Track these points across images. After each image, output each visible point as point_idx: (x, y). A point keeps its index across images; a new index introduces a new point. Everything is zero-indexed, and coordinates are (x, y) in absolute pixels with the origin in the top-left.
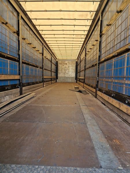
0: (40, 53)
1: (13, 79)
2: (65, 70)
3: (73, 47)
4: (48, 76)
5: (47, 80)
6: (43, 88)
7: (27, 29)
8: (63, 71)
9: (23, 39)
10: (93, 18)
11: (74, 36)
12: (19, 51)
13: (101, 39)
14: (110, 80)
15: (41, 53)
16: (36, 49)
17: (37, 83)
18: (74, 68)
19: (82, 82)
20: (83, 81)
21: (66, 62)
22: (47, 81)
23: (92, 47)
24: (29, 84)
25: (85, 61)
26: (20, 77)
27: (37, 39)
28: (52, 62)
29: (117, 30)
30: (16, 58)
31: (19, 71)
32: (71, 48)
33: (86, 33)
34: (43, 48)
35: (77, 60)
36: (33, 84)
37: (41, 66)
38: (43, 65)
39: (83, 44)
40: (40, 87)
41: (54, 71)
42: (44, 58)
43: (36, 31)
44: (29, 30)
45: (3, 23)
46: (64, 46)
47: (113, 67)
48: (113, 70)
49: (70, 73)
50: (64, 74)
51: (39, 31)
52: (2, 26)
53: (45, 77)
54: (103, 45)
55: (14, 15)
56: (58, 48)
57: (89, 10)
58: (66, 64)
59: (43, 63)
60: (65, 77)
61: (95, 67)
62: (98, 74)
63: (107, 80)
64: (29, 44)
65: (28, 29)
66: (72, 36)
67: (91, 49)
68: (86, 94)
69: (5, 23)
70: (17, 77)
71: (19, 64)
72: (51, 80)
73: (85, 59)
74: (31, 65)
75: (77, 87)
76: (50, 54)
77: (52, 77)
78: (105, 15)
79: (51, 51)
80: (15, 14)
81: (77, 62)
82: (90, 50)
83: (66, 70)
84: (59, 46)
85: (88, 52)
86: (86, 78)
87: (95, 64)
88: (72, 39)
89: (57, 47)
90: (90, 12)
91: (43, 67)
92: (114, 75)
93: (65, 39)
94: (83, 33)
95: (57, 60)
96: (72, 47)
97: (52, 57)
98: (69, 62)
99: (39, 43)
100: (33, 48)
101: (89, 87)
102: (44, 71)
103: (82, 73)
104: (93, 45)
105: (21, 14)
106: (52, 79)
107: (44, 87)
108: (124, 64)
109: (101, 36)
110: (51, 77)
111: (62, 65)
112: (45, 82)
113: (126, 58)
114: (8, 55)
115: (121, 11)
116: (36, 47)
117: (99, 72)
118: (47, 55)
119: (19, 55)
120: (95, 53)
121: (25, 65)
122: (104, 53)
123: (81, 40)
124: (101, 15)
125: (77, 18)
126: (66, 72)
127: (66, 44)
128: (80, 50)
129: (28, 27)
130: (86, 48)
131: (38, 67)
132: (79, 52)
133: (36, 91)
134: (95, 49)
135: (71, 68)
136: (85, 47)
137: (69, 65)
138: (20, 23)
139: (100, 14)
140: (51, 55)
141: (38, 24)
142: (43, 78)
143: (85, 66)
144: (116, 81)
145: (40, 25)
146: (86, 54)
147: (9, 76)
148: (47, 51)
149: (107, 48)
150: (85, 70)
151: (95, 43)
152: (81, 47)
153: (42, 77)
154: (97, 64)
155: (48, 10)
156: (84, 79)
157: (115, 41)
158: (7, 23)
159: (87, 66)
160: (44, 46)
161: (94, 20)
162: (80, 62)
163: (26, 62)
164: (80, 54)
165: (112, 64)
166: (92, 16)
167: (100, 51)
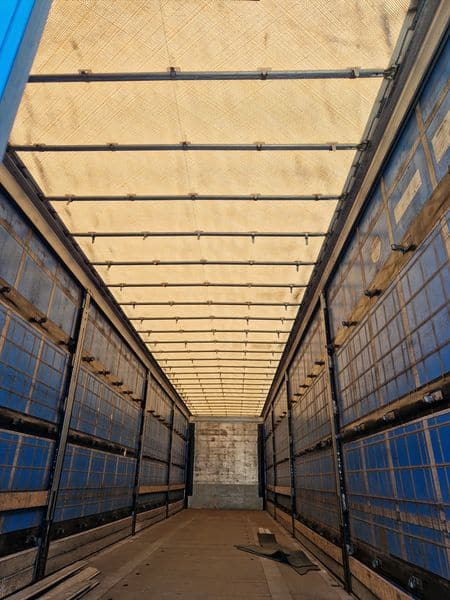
0: (134, 400)
1: (22, 506)
2: (219, 455)
3: (246, 376)
4: (156, 484)
5: (149, 500)
6: (130, 540)
7: (102, 331)
8: (214, 459)
9: (84, 359)
10: (300, 301)
11: (249, 347)
12: (63, 401)
13: (333, 361)
14: (390, 514)
15: (137, 400)
16: (124, 388)
17: (110, 517)
18: (253, 448)
19: (285, 510)
20: (288, 504)
21: (224, 426)
22: (149, 508)
23: (308, 381)
24: (76, 526)
25: (290, 424)
26: (48, 499)
27: (128, 356)
28: (175, 426)
29: (376, 341)
30: (51, 426)
31: (52, 470)
32: (241, 382)
33: (285, 338)
34: (146, 382)
35: (261, 420)
36: (96, 521)
37: (133, 445)
38: (140, 444)
39: (279, 369)
40: (120, 535)
41: (179, 463)
42: (146, 414)
43: (132, 335)
44: (107, 334)
45: (32, 320)
46: (218, 376)
47: (390, 461)
48: (392, 473)
49: (240, 469)
50: (217, 473)
51: (140, 334)
52: (28, 327)
53: (142, 490)
54: (344, 380)
55: (71, 297)
56: (197, 381)
57: (287, 283)
58: (225, 433)
59: (141, 434)
60: (220, 486)
61: (328, 453)
62: (343, 483)
63: (378, 510)
64: (101, 373)
65: (107, 329)
66: (243, 347)
67: (304, 386)
68: (305, 569)
69: (38, 319)
70: (38, 499)
71: (57, 445)
72: (167, 501)
73: (290, 418)
74: (97, 446)
75: (268, 532)
76: (167, 400)
77: (172, 488)
78: (333, 297)
79: (174, 390)
80: (75, 294)
81: (261, 428)
82: (302, 391)
83: (221, 457)
84: (200, 376)
85: (298, 395)
86: (298, 492)
87: (327, 442)
88: (242, 356)
89: (195, 376)
90: (291, 287)
91: (140, 450)
92: (399, 490)
93: (220, 355)
94: (274, 337)
95: (191, 419)
96: (242, 376)
97: (176, 411)
98: (236, 426)
99: (134, 367)
100: (114, 384)
101: (316, 534)
102: (143, 462)
103: (284, 472)
104: (311, 376)
105: (93, 292)
106: (172, 496)
107: (137, 536)
108: (424, 454)
109: (331, 351)
110: (165, 488)
111: (210, 438)
112: (142, 510)
113: (427, 433)
114: (25, 415)
115: (378, 293)
116: (125, 382)
117: (343, 475)
118: (158, 404)
119: (62, 414)
120: (320, 403)
121: (76, 446)
122: (352, 406)
123: (270, 356)
124: (322, 297)
125: (253, 302)
126: (225, 464)
127: (221, 370)
128: (269, 387)
129: (106, 324)
130: (288, 383)
131: (123, 451)
132: (268, 392)
133: (102, 554)
134: (319, 388)
135: (240, 447)
136: (286, 379)
137: (235, 438)
138: (85, 316)
139: (319, 292)
140: (173, 403)
141: (137, 316)
142: (134, 496)
143: (292, 445)
144: (414, 520)
145: (142, 319)
146: (290, 402)
147: (7, 496)
148: (159, 391)
149: (358, 390)
150: (293, 460)
151: (316, 370)
152: (273, 377)
153: (130, 492)
154: (331, 443)
155: (169, 283)
156: (294, 498)
157: (376, 371)
158: (44, 320)
159: (299, 448)
160: (152, 375)
161: (304, 307)
162: (274, 429)
163: (82, 435)
164: (271, 401)
165: (385, 450)
166: (296, 297)
167: (335, 397)
